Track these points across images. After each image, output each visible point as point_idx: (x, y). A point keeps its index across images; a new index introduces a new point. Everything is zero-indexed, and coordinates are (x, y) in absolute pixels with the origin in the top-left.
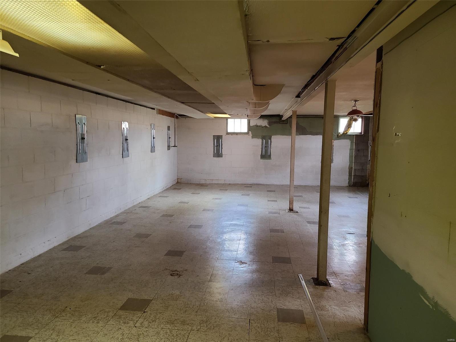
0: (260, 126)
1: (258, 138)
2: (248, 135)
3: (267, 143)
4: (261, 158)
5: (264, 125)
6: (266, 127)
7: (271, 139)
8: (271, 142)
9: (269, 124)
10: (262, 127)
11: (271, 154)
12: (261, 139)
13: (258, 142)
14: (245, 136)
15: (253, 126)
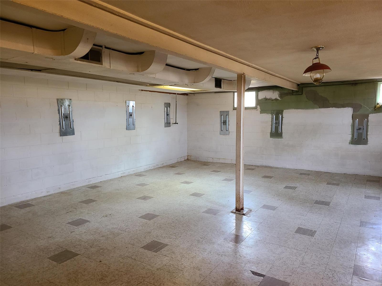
0: (269, 99)
1: (268, 113)
2: (256, 110)
3: (277, 118)
4: (270, 136)
5: (275, 98)
6: (276, 99)
7: (283, 114)
8: (282, 117)
9: (281, 96)
10: (272, 100)
11: (283, 132)
12: (270, 114)
13: (268, 118)
14: (252, 111)
15: (262, 99)
